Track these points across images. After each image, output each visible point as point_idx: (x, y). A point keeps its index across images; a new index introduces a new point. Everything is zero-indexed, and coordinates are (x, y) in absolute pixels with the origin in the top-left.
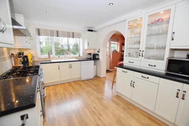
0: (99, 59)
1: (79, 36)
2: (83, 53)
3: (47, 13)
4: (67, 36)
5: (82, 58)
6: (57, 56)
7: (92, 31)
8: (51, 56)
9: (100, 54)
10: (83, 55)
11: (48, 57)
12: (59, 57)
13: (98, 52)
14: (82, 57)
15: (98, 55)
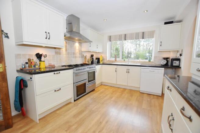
0: (180, 68)
1: (151, 34)
2: (155, 57)
3: (104, 20)
4: (135, 38)
5: (153, 64)
6: (123, 60)
7: (172, 22)
8: (118, 59)
9: (182, 58)
10: (154, 60)
11: (114, 60)
12: (124, 60)
13: (181, 55)
14: (152, 62)
15: (179, 60)
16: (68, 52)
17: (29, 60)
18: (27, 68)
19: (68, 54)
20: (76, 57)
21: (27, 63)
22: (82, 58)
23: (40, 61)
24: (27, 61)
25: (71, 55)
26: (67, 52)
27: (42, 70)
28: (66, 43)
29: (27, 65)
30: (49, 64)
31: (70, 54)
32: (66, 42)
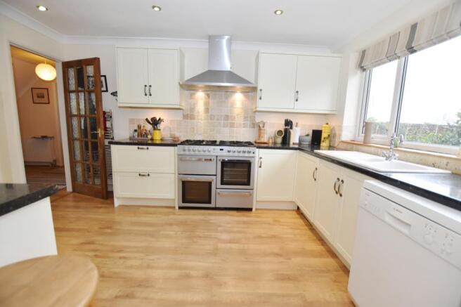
16: (211, 115)
17: (139, 127)
18: (136, 137)
19: (212, 118)
20: (232, 125)
21: (136, 131)
22: (254, 127)
23: (155, 129)
24: (136, 128)
25: (218, 120)
26: (209, 114)
27: (158, 142)
28: (207, 97)
29: (136, 134)
30: (171, 134)
31: (216, 118)
32: (208, 95)
